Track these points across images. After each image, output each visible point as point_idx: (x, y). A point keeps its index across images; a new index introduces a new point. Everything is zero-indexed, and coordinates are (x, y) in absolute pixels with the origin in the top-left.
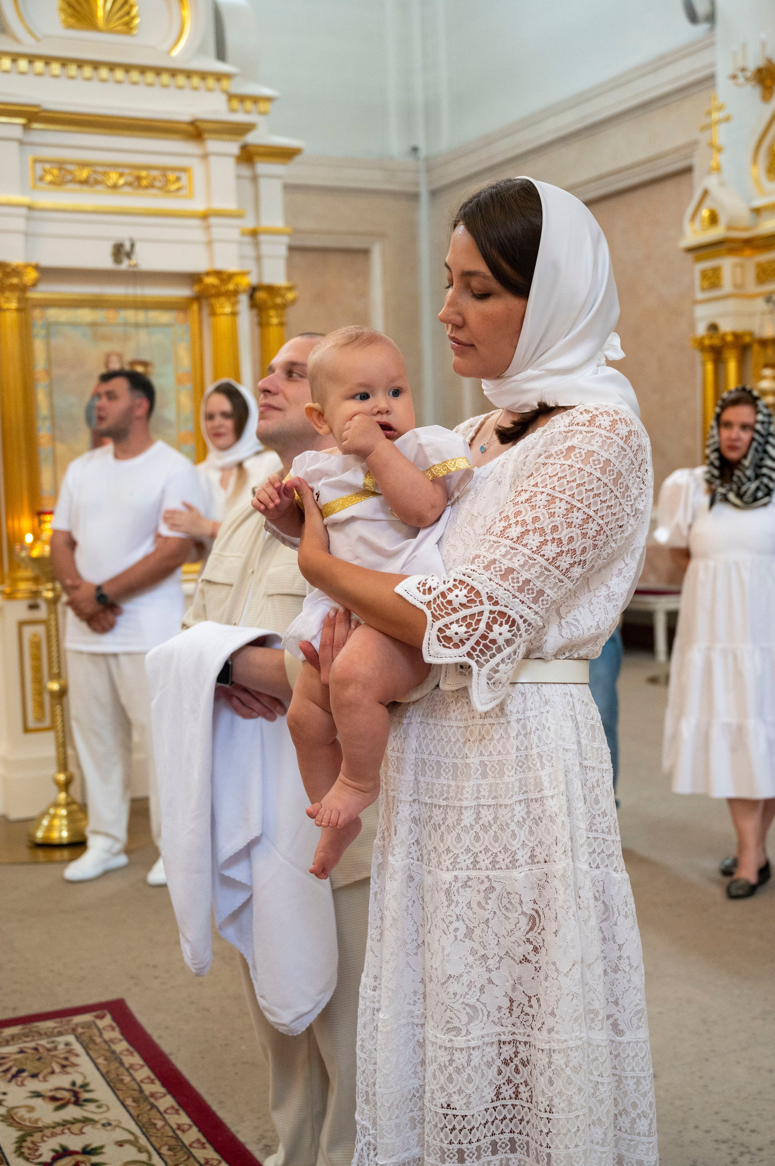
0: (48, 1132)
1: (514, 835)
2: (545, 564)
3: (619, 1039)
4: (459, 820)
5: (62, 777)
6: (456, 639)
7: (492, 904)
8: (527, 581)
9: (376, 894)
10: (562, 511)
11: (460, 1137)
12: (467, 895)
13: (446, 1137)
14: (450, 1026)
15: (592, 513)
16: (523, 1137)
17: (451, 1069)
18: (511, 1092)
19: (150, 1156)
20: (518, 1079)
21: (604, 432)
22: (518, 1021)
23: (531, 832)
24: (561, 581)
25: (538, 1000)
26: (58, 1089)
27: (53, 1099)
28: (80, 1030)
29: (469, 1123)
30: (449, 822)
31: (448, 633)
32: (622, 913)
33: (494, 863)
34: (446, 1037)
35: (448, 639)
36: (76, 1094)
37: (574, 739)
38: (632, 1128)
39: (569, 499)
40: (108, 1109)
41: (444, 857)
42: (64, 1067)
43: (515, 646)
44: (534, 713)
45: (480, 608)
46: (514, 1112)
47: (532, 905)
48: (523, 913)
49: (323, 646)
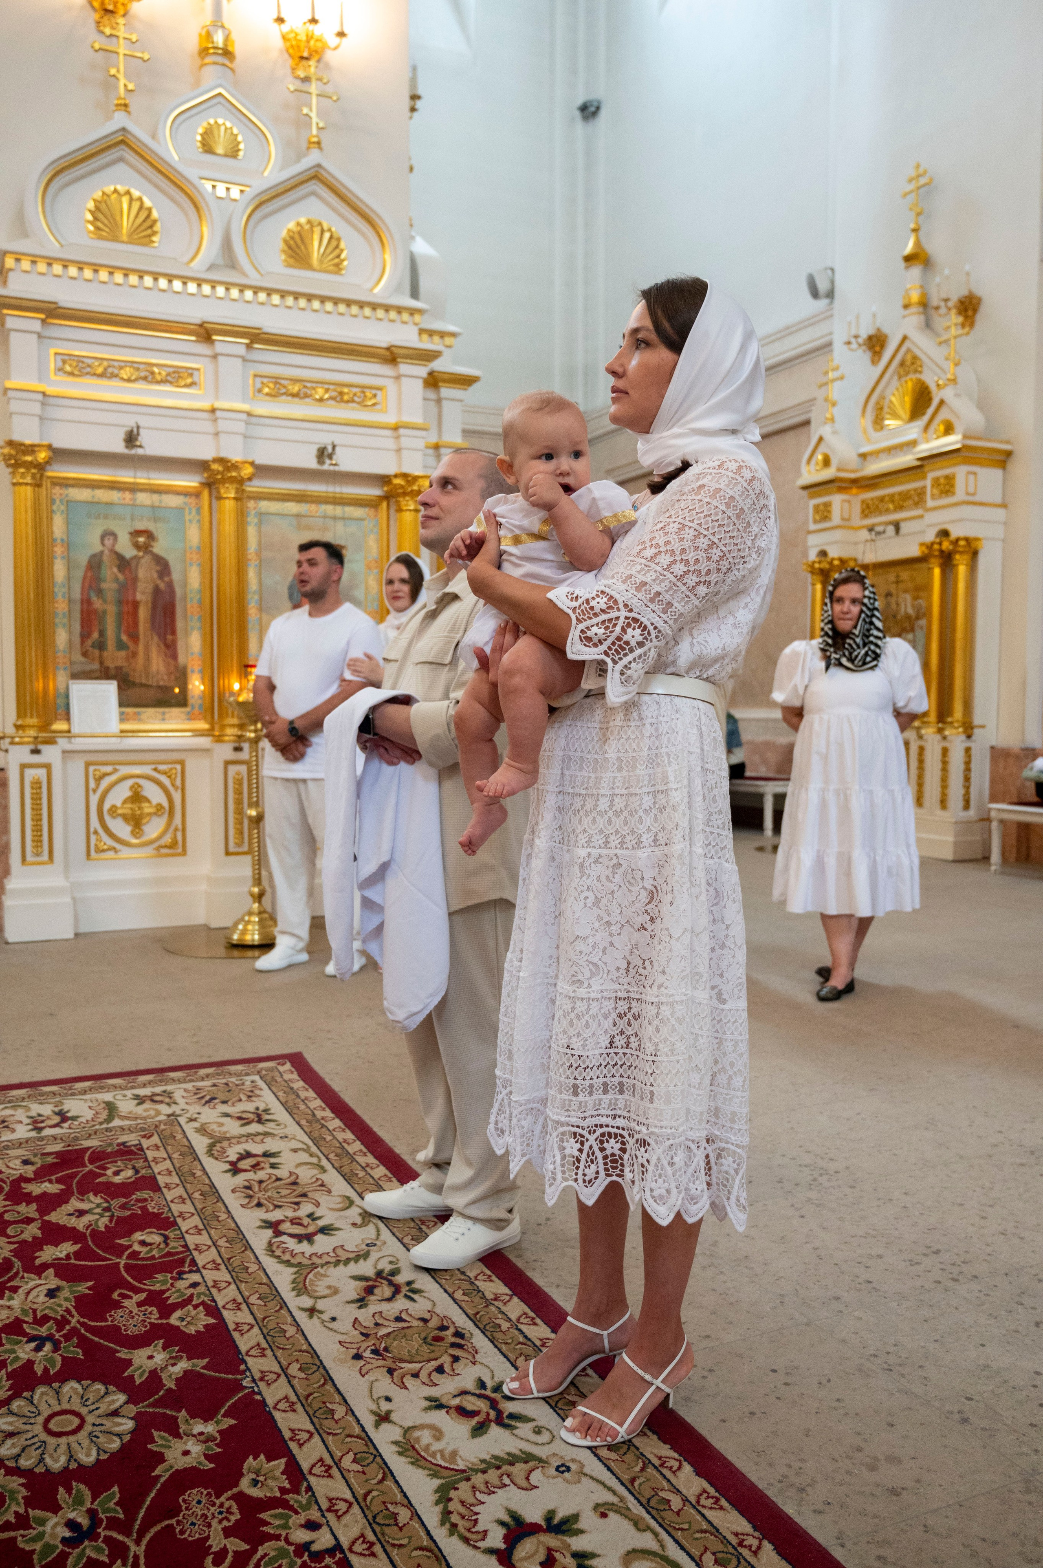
0: (234, 1141)
1: (641, 820)
2: (674, 580)
3: (722, 1006)
4: (596, 806)
5: (256, 890)
6: (595, 640)
7: (618, 878)
8: (658, 594)
9: (524, 880)
10: (691, 537)
11: (576, 1073)
12: (596, 870)
13: (565, 1072)
14: (575, 979)
15: (716, 541)
16: (632, 1081)
17: (572, 1015)
18: (623, 1042)
19: (320, 1160)
20: (629, 1031)
21: (730, 474)
22: (633, 981)
23: (656, 819)
24: (688, 597)
25: (651, 962)
26: (243, 1112)
27: (240, 1118)
28: (264, 1072)
29: (584, 1062)
30: (588, 807)
31: (589, 634)
32: (731, 898)
33: (622, 843)
34: (571, 989)
35: (589, 639)
36: (259, 1116)
37: (698, 744)
38: (729, 1083)
39: (697, 527)
40: (286, 1126)
41: (580, 836)
42: (249, 1097)
43: (645, 648)
44: (665, 719)
45: (616, 614)
46: (624, 1059)
47: (651, 882)
48: (644, 888)
49: (493, 650)
